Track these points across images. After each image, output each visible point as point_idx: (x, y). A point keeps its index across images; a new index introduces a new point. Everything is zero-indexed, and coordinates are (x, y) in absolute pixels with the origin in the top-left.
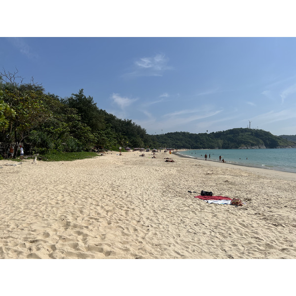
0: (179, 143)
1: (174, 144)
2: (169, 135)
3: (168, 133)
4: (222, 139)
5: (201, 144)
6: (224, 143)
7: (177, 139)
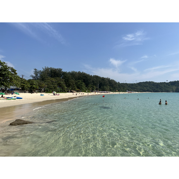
0: (145, 88)
1: (142, 89)
2: (140, 84)
3: (140, 83)
4: (176, 86)
5: (160, 89)
6: (177, 89)
7: (144, 86)
